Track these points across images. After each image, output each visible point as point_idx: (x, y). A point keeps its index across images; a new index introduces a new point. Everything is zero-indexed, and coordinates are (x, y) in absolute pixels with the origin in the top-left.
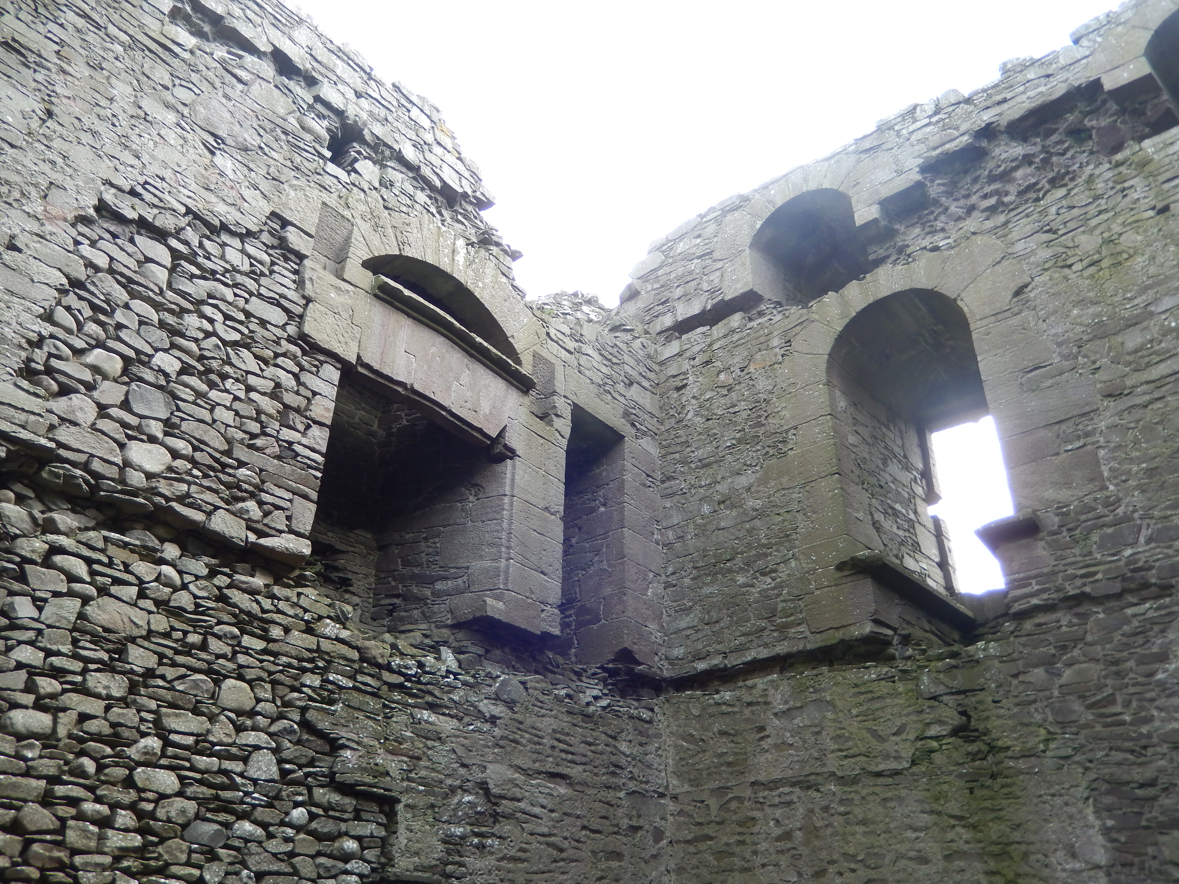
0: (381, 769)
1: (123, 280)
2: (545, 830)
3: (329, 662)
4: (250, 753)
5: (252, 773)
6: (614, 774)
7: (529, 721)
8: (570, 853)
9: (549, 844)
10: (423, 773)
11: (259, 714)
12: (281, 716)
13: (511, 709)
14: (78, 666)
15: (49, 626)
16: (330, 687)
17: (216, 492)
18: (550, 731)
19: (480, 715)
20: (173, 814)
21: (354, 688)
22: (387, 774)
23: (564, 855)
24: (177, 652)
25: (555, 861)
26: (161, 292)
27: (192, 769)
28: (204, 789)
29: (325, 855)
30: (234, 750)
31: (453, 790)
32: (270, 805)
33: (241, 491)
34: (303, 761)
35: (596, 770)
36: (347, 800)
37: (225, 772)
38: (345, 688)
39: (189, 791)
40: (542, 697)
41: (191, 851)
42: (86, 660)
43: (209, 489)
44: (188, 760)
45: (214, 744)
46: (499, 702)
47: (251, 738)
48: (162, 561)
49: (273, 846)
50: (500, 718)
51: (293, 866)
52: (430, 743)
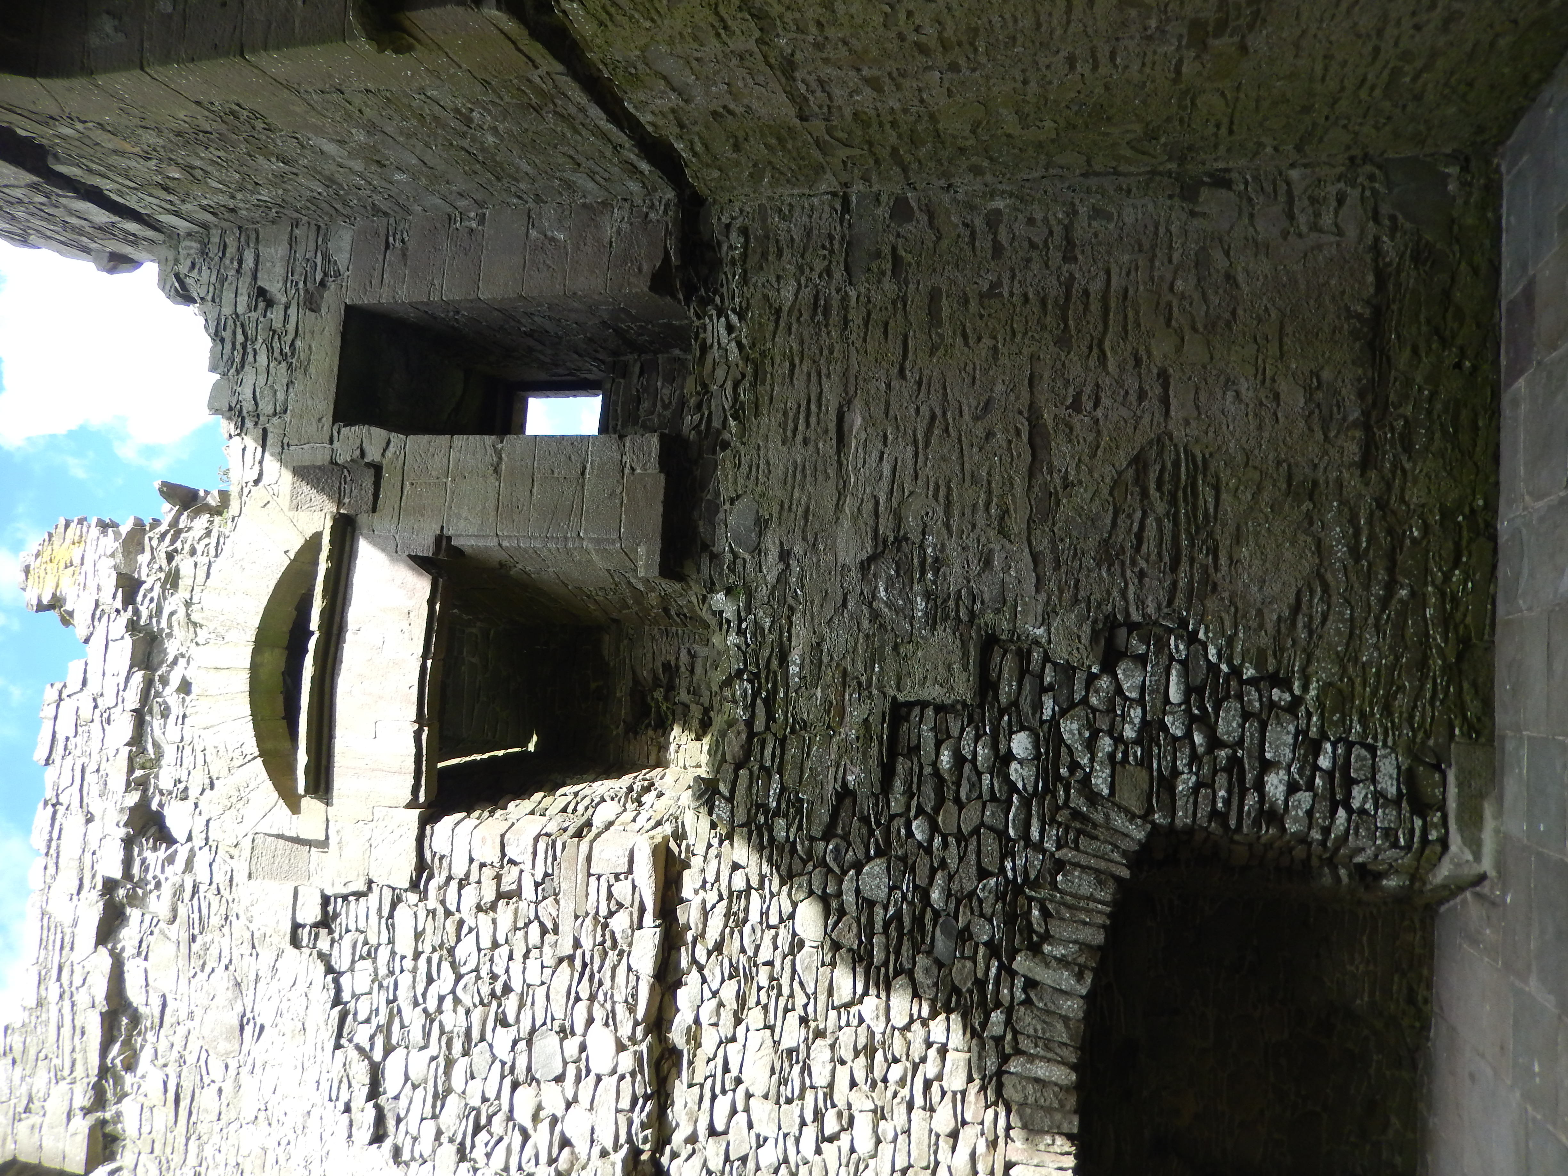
0: (862, 731)
1: (439, 1103)
2: (910, 450)
3: (758, 806)
4: (864, 899)
5: (882, 894)
6: (826, 313)
7: (778, 492)
8: (935, 400)
9: (927, 444)
10: (860, 665)
11: (824, 890)
12: (823, 863)
13: (767, 521)
14: (809, 1095)
15: (780, 1128)
16: (784, 806)
17: (614, 969)
18: (785, 449)
19: (782, 579)
20: (929, 982)
21: (780, 772)
22: (866, 720)
23: (938, 412)
24: (780, 994)
25: (946, 430)
26: (433, 1059)
27: (886, 964)
28: (904, 948)
29: (958, 792)
30: (863, 920)
31: (875, 616)
32: (913, 871)
33: (604, 941)
34: (864, 831)
35: (826, 352)
36: (899, 768)
37: (886, 925)
38: (782, 784)
39: (907, 966)
40: (744, 469)
41: (963, 957)
42: (803, 1089)
43: (613, 978)
44: (878, 969)
45: (861, 942)
46: (762, 546)
47: (849, 898)
48: (697, 1021)
49: (952, 863)
50: (781, 544)
51: (971, 834)
52: (826, 659)
